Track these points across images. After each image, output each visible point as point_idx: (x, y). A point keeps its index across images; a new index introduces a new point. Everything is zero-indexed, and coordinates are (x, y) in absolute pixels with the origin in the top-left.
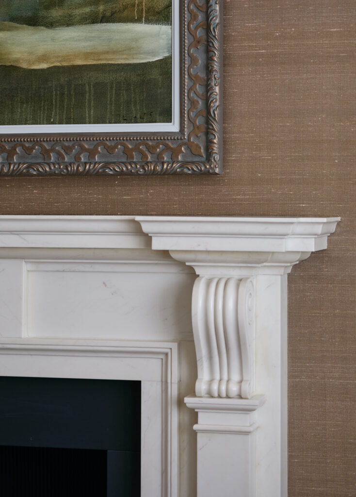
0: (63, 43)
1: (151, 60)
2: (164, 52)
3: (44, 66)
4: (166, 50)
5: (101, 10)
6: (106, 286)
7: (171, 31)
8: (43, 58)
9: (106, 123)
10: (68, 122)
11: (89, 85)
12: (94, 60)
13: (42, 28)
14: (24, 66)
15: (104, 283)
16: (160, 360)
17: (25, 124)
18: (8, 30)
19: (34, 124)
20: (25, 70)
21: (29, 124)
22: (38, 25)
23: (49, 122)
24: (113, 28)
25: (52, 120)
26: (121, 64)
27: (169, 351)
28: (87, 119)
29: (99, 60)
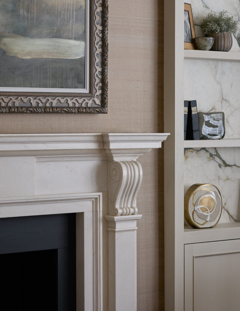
0: (38, 46)
1: (76, 58)
2: (82, 55)
3: (29, 57)
4: (82, 54)
5: (55, 32)
6: (67, 167)
7: (84, 45)
8: (29, 53)
9: (57, 88)
10: (40, 86)
11: (49, 68)
12: (52, 56)
13: (28, 38)
14: (20, 57)
15: (67, 166)
16: (92, 201)
17: (20, 87)
18: (12, 38)
19: (24, 87)
20: (20, 59)
21: (21, 87)
22: (26, 36)
23: (31, 87)
24: (60, 41)
25: (32, 85)
26: (64, 59)
27: (98, 197)
28: (48, 86)
29: (54, 56)
